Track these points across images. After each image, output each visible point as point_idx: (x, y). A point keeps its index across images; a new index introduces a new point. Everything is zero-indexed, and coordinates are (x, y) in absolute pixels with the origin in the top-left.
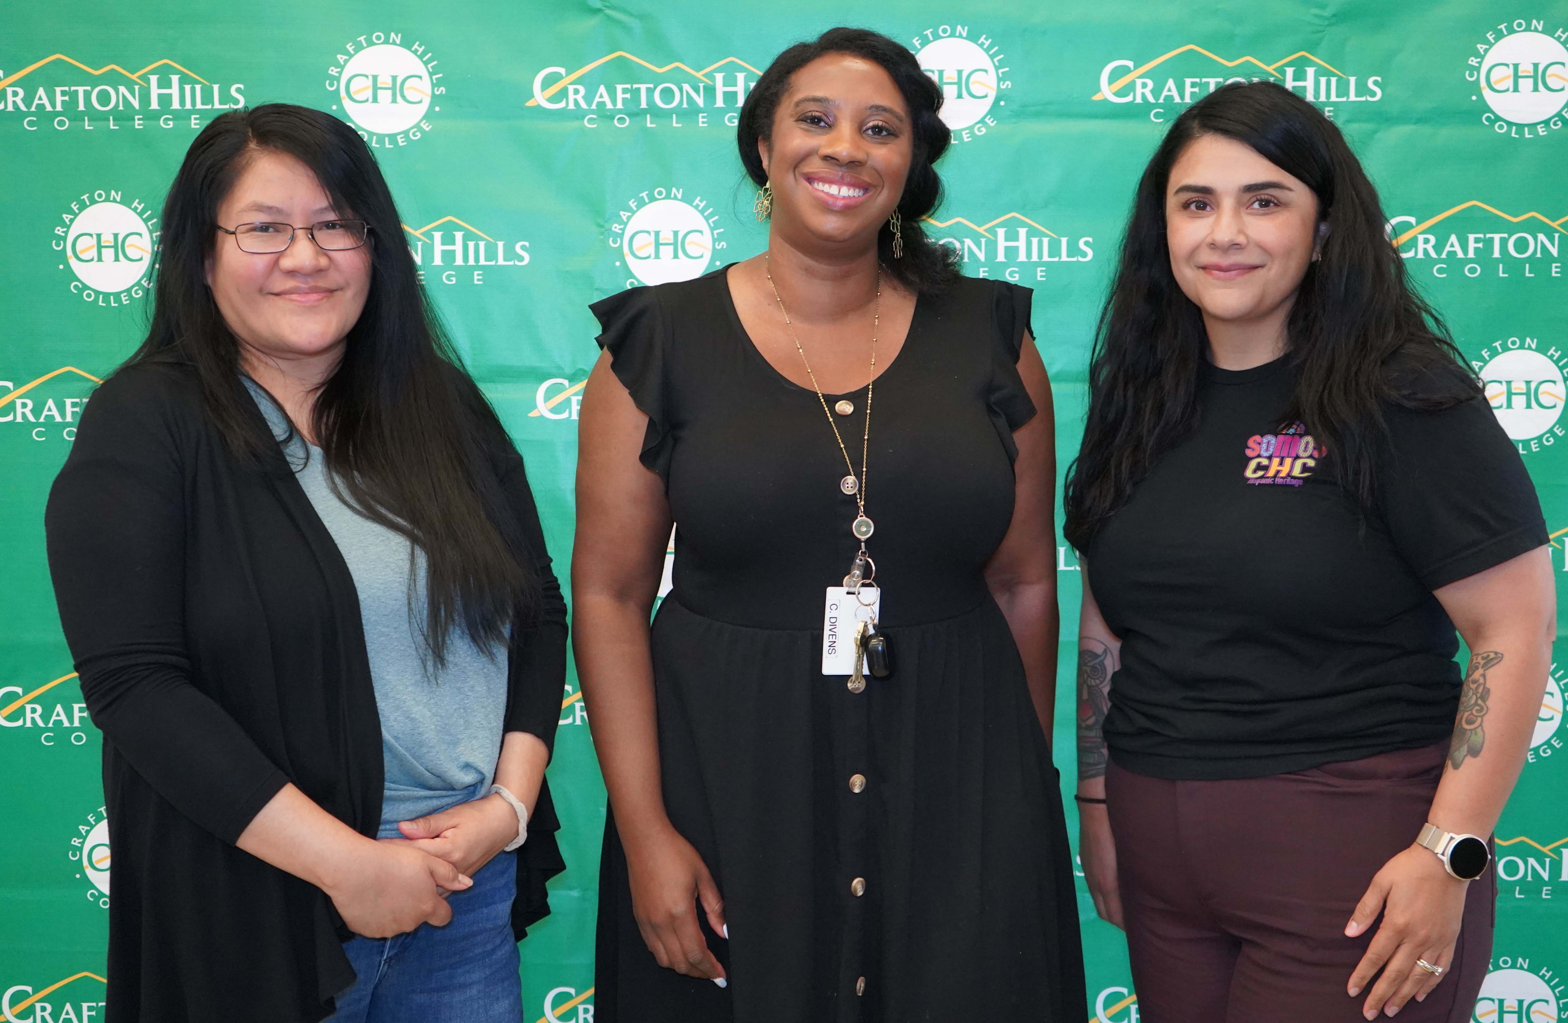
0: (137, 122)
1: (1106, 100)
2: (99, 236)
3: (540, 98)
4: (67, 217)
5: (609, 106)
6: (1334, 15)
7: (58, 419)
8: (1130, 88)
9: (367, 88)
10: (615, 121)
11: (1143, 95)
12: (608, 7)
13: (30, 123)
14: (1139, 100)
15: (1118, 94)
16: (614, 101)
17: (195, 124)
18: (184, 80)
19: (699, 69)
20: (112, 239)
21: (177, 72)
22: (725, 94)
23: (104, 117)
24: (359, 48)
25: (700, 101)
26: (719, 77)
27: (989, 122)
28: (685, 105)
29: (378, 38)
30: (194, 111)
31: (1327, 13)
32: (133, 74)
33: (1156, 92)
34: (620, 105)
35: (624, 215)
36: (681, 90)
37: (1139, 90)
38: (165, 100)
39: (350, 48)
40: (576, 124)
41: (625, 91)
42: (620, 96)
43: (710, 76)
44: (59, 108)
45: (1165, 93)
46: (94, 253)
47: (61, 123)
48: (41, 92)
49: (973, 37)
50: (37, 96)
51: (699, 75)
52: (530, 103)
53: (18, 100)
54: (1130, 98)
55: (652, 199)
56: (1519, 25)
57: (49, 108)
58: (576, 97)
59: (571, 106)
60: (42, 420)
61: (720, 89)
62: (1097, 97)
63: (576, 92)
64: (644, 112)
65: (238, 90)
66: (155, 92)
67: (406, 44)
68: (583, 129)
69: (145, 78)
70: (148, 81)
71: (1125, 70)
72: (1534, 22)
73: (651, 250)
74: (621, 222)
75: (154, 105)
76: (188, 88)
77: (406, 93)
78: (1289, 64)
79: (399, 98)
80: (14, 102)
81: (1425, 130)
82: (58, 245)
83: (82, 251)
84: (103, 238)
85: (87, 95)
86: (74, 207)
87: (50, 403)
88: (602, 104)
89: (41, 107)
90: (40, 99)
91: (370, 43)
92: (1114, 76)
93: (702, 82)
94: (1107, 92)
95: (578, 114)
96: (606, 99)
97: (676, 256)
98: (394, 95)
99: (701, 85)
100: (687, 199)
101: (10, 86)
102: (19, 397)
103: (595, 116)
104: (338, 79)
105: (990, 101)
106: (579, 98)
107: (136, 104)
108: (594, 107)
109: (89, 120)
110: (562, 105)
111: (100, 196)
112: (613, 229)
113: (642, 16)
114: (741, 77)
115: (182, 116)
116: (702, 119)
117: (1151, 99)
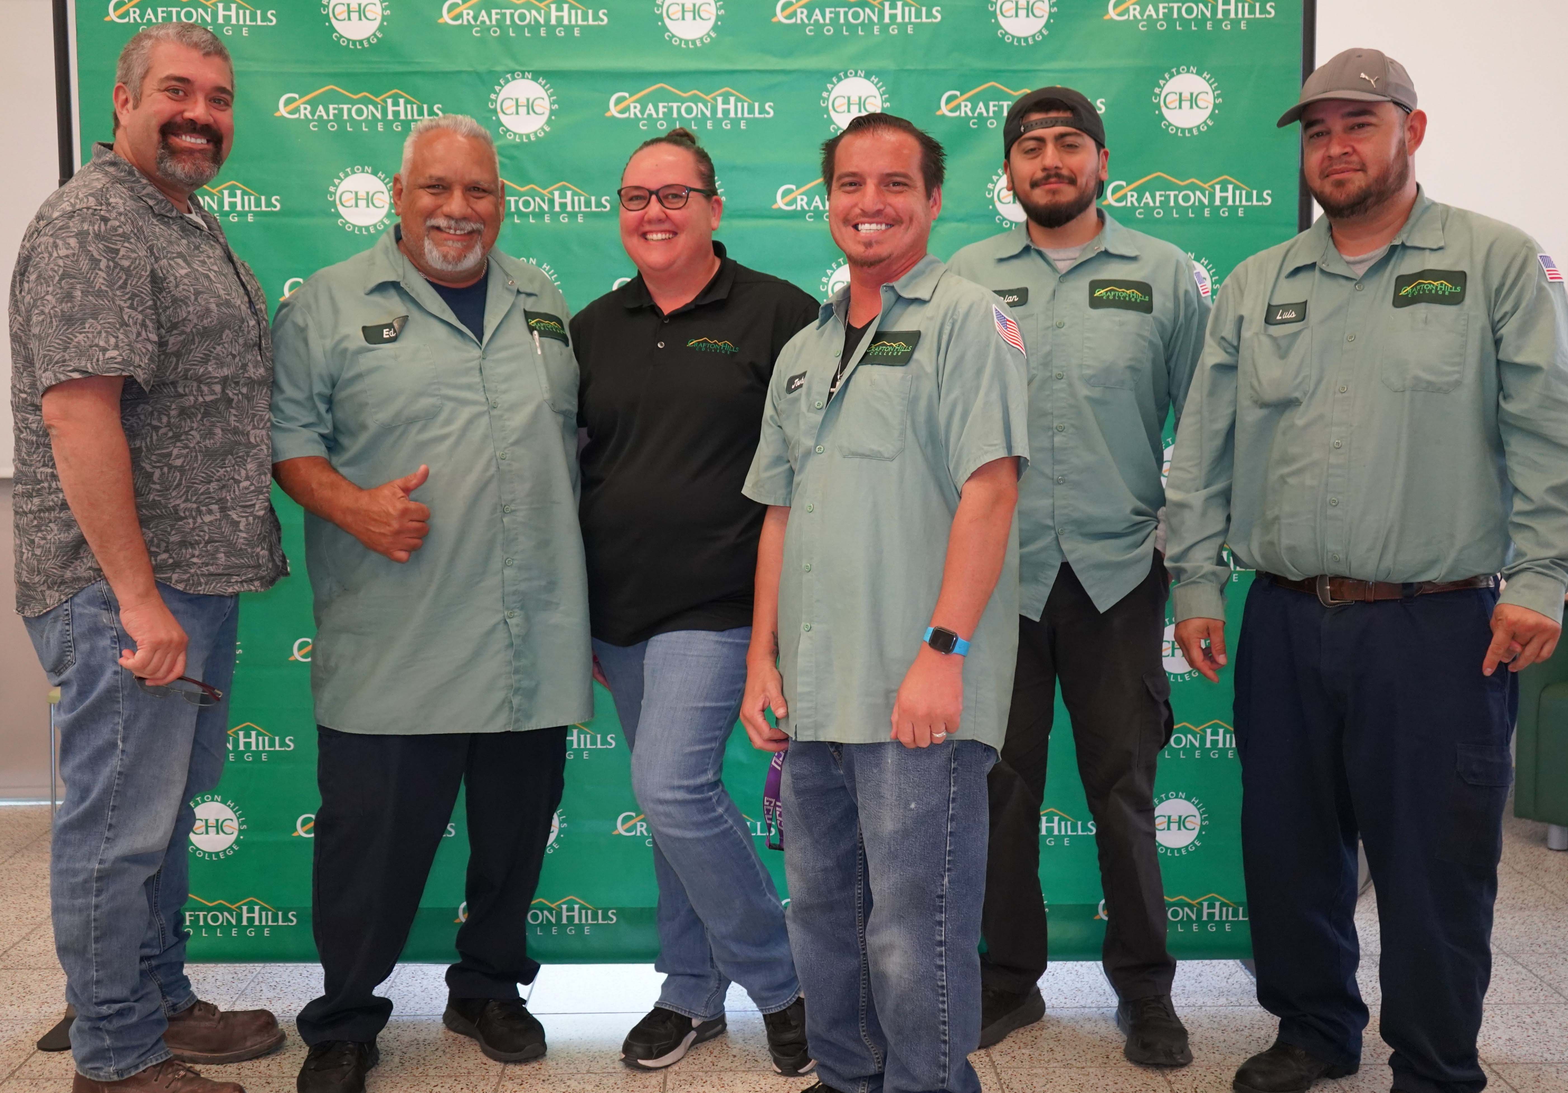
1: (780, 208)
8: (794, 201)
9: (351, 199)
11: (802, 206)
14: (799, 208)
15: (787, 204)
18: (244, 193)
19: (544, 188)
21: (240, 189)
22: (560, 203)
24: (347, 175)
25: (546, 208)
26: (557, 194)
28: (537, 210)
29: (358, 169)
30: (250, 212)
33: (809, 204)
36: (534, 200)
37: (799, 202)
38: (233, 205)
39: (341, 175)
43: (551, 193)
45: (814, 204)
51: (545, 192)
54: (794, 207)
61: (557, 201)
62: (775, 206)
64: (514, 213)
65: (276, 200)
66: (227, 200)
67: (375, 173)
69: (221, 192)
71: (791, 191)
75: (226, 208)
76: (246, 198)
77: (375, 202)
79: (370, 205)
81: (962, 225)
91: (353, 172)
92: (785, 195)
93: (547, 196)
94: (780, 203)
98: (368, 203)
99: (546, 198)
104: (335, 194)
107: (215, 207)
113: (512, 158)
114: (569, 193)
115: (243, 214)
116: (547, 219)
117: (806, 207)
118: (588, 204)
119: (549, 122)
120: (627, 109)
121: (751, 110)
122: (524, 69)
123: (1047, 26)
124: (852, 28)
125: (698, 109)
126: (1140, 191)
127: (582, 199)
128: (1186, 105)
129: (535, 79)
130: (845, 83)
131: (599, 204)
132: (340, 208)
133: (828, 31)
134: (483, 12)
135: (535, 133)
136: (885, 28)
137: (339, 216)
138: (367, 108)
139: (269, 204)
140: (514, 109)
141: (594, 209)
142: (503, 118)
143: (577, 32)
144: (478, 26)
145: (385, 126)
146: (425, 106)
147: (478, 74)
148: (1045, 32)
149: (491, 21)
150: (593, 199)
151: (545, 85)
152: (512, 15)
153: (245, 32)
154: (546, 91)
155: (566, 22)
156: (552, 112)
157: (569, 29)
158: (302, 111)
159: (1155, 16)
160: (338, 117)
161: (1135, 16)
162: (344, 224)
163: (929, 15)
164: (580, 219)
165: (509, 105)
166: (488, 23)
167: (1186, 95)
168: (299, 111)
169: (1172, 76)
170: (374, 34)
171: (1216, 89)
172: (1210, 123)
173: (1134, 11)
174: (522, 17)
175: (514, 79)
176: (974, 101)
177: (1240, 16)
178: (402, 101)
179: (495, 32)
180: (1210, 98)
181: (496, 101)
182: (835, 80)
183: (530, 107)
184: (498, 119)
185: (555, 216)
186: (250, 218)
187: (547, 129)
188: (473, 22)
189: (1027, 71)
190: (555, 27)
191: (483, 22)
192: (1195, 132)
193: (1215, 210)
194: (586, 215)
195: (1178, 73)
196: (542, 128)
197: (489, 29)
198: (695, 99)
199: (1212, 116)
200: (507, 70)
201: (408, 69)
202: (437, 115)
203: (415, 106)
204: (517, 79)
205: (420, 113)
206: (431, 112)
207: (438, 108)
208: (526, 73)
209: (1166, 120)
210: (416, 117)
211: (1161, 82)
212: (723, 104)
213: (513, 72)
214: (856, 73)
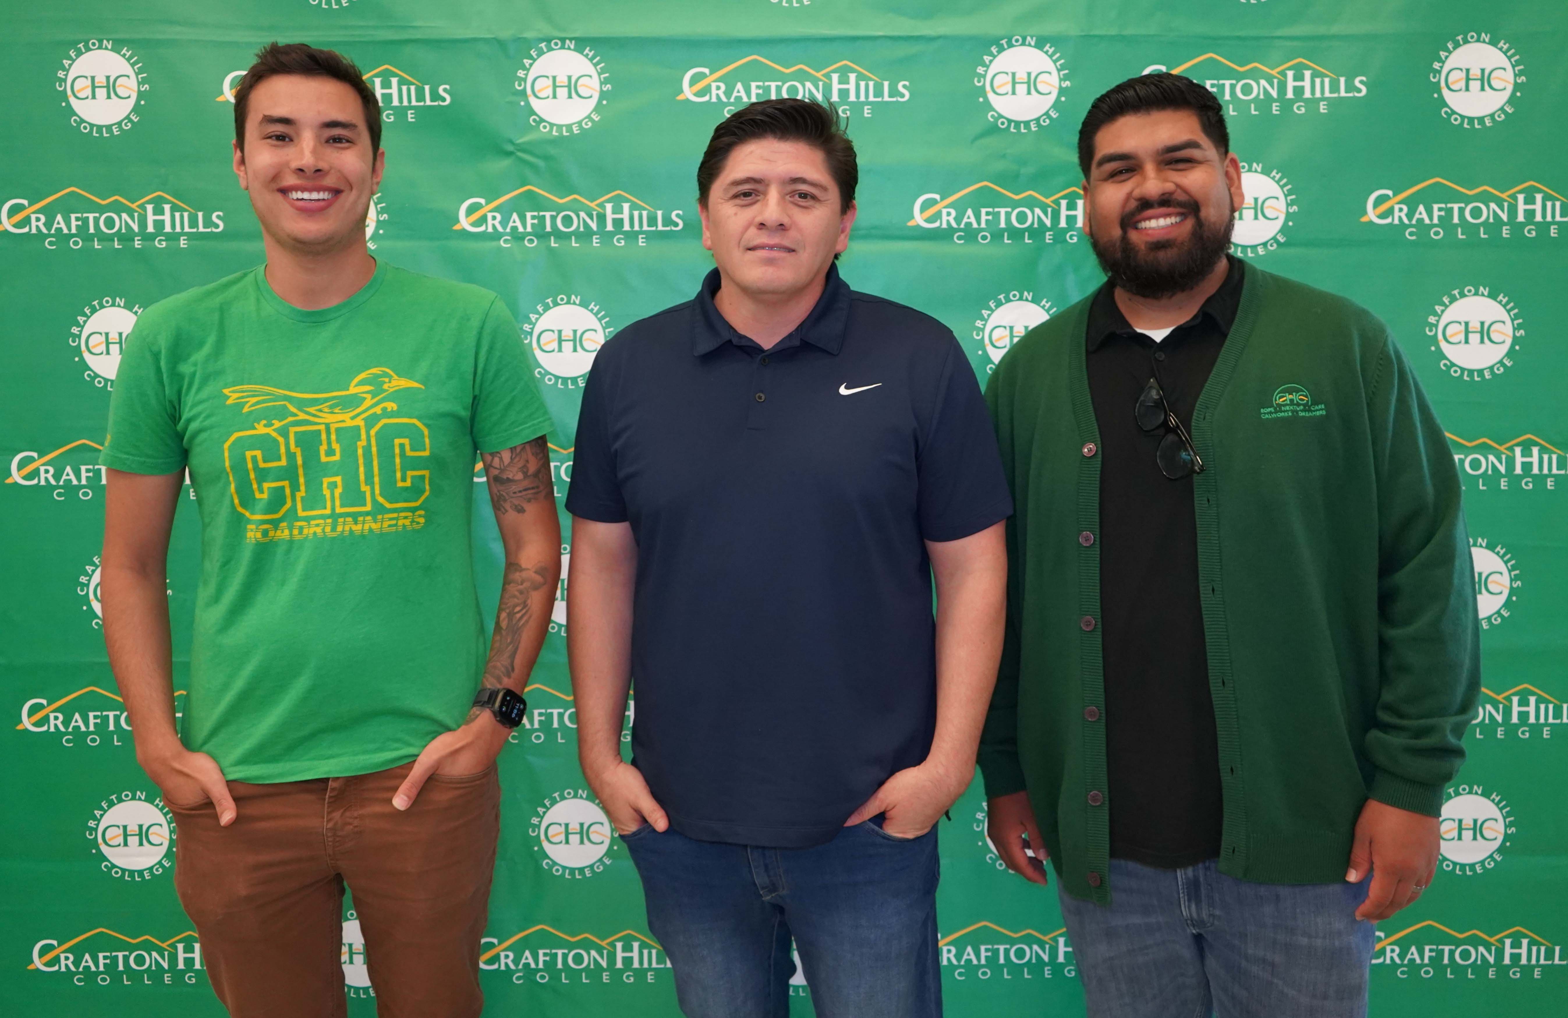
0: (136, 242)
1: (918, 226)
2: (107, 334)
3: (465, 223)
4: (81, 319)
5: (521, 229)
7: (75, 482)
8: (938, 216)
10: (526, 242)
11: (948, 222)
12: (519, 150)
13: (50, 243)
14: (944, 226)
15: (927, 221)
16: (524, 225)
17: (184, 244)
18: (175, 208)
19: (593, 200)
20: (117, 336)
21: (168, 202)
22: (614, 220)
23: (110, 238)
25: (594, 226)
26: (609, 207)
28: (582, 229)
30: (183, 233)
32: (133, 203)
33: (958, 220)
34: (529, 229)
35: (533, 317)
36: (578, 216)
37: (945, 218)
38: (159, 224)
40: (494, 244)
41: (533, 217)
42: (529, 222)
43: (602, 206)
44: (74, 231)
45: (965, 220)
46: (103, 348)
47: (76, 243)
48: (59, 218)
50: (56, 221)
51: (593, 205)
52: (456, 227)
53: (40, 224)
54: (937, 224)
55: (556, 304)
57: (65, 231)
58: (494, 222)
59: (490, 230)
60: (61, 483)
61: (610, 216)
62: (911, 223)
63: (494, 218)
64: (549, 235)
65: (218, 217)
66: (151, 218)
68: (500, 248)
69: (143, 207)
70: (145, 210)
71: (934, 202)
73: (555, 345)
74: (530, 323)
75: (150, 229)
76: (177, 215)
80: (37, 227)
82: (74, 341)
83: (94, 347)
84: (110, 336)
85: (97, 220)
86: (87, 311)
87: (68, 469)
88: (514, 229)
89: (59, 230)
90: (58, 223)
92: (924, 207)
93: (595, 210)
94: (919, 219)
95: (496, 236)
96: (518, 224)
97: (575, 350)
99: (595, 213)
100: (584, 304)
101: (34, 213)
102: (43, 465)
103: (509, 238)
106: (496, 222)
107: (136, 228)
108: (508, 230)
109: (98, 241)
110: (482, 229)
111: (107, 302)
112: (524, 328)
113: (547, 158)
114: (626, 206)
115: (173, 237)
116: (595, 240)
117: (954, 225)
118: (652, 221)
119: (598, 108)
120: (706, 90)
121: (879, 92)
122: (563, 35)
125: (805, 88)
126: (1412, 204)
127: (645, 213)
128: (1475, 85)
129: (579, 49)
130: (1008, 54)
131: (668, 221)
135: (580, 123)
139: (208, 223)
140: (549, 91)
141: (660, 228)
142: (534, 103)
146: (427, 88)
147: (500, 44)
150: (659, 213)
151: (594, 57)
154: (595, 65)
156: (603, 95)
164: (641, 242)
165: (544, 86)
167: (1476, 72)
169: (1457, 45)
171: (1518, 63)
175: (550, 49)
178: (395, 81)
180: (1509, 75)
181: (525, 80)
182: (994, 50)
183: (572, 88)
184: (528, 104)
185: (606, 236)
186: (183, 243)
187: (596, 117)
189: (1257, 38)
192: (1488, 122)
193: (1516, 228)
194: (649, 236)
195: (1466, 41)
196: (589, 117)
198: (802, 75)
199: (1511, 101)
200: (541, 36)
201: (404, 35)
202: (444, 100)
203: (413, 88)
204: (554, 50)
205: (420, 97)
206: (435, 96)
207: (445, 90)
208: (568, 42)
209: (1447, 106)
210: (414, 103)
211: (1443, 54)
212: (840, 83)
213: (548, 40)
214: (1024, 39)
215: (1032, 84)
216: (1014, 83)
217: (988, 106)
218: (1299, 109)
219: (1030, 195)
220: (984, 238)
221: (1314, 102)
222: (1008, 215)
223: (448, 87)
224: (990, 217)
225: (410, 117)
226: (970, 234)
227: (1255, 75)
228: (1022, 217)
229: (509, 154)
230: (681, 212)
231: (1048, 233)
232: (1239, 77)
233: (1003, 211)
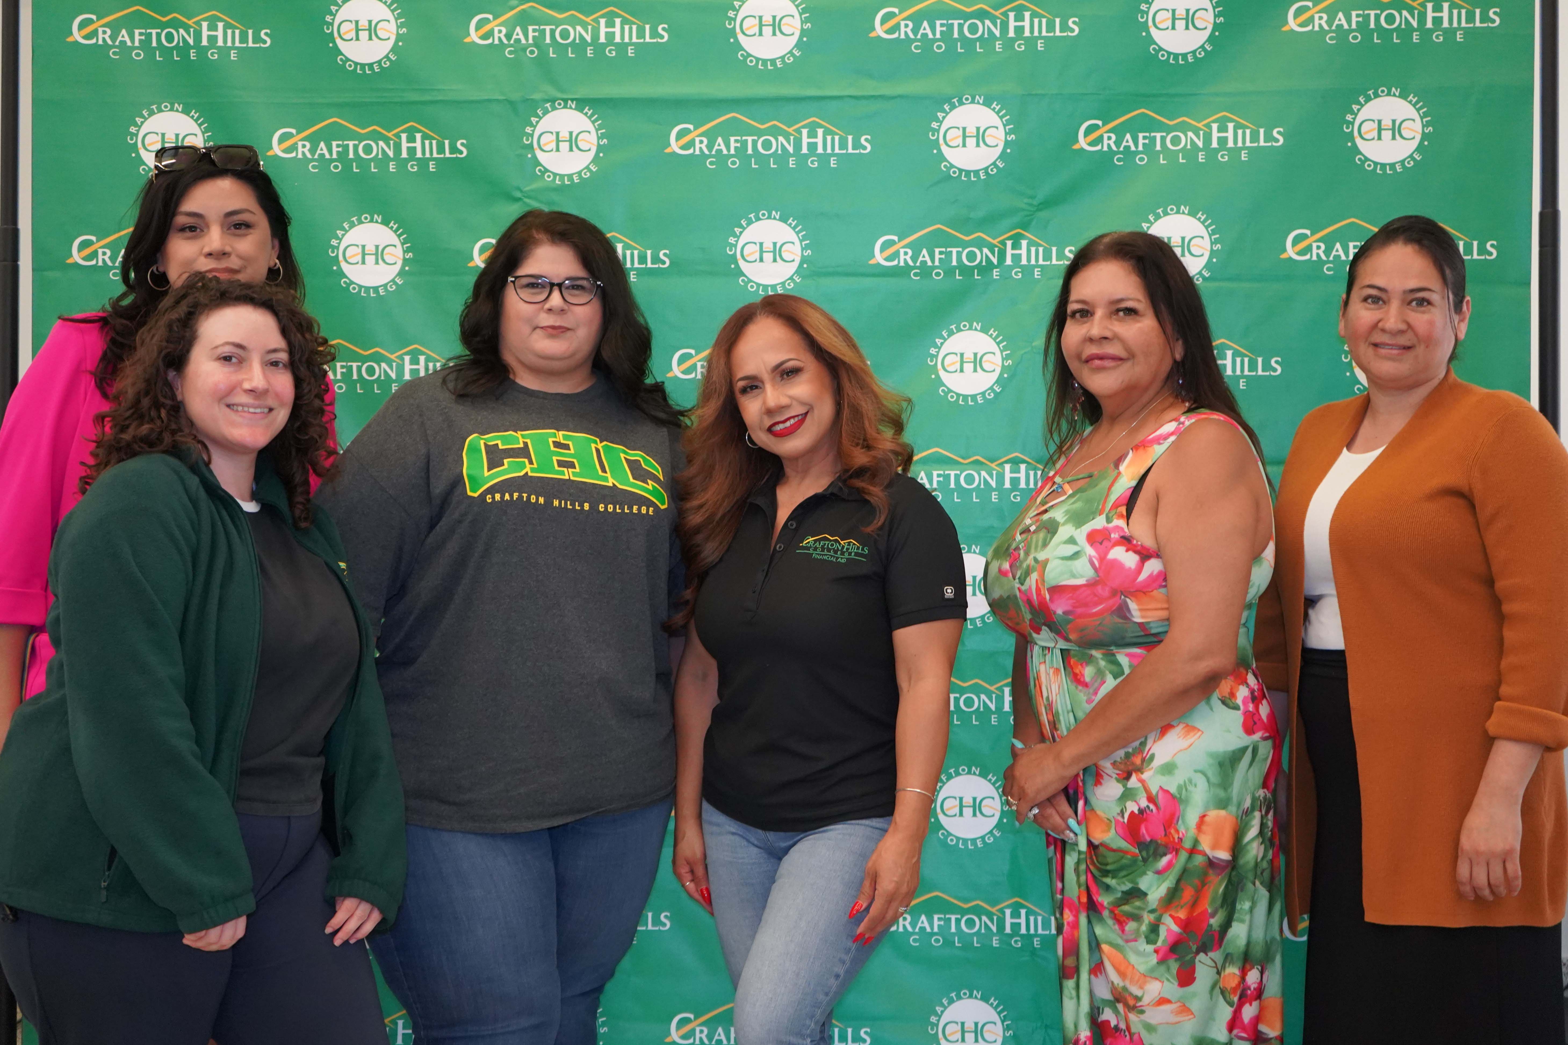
1: (879, 264)
3: (479, 261)
6: (1041, 204)
8: (896, 255)
9: (357, 254)
11: (905, 260)
12: (526, 197)
14: (902, 264)
15: (887, 259)
24: (352, 225)
27: (796, 279)
29: (366, 218)
31: (1035, 202)
33: (914, 258)
37: (902, 257)
39: (346, 225)
45: (921, 259)
49: (783, 219)
52: (472, 265)
54: (895, 263)
56: (1172, 210)
62: (872, 262)
67: (385, 223)
71: (893, 243)
72: (1182, 207)
77: (385, 257)
78: (1008, 239)
79: (380, 261)
91: (360, 222)
92: (884, 247)
94: (879, 258)
98: (377, 259)
104: (338, 248)
105: (796, 264)
114: (620, 246)
117: (911, 263)
118: (643, 259)
119: (595, 160)
120: (691, 144)
121: (843, 145)
122: (565, 96)
123: (1211, 39)
124: (968, 44)
125: (778, 143)
126: (1328, 242)
127: (636, 252)
128: (1387, 135)
129: (580, 109)
130: (959, 111)
131: (656, 259)
132: (344, 265)
133: (940, 48)
134: (518, 29)
135: (579, 173)
136: (1009, 44)
137: (343, 275)
138: (377, 145)
140: (553, 145)
142: (540, 155)
143: (630, 52)
144: (511, 46)
145: (397, 167)
146: (447, 142)
147: (511, 103)
148: (1208, 48)
149: (527, 39)
150: (649, 252)
151: (592, 115)
152: (553, 32)
153: (233, 55)
154: (593, 122)
155: (618, 39)
156: (600, 148)
157: (622, 47)
158: (300, 149)
159: (1346, 26)
160: (343, 154)
161: (1320, 26)
162: (348, 285)
163: (1064, 27)
164: (633, 278)
165: (548, 141)
166: (523, 41)
167: (1387, 123)
168: (297, 149)
169: (1368, 99)
170: (387, 56)
171: (1425, 115)
172: (1417, 157)
173: (1320, 21)
174: (565, 35)
175: (554, 108)
176: (1119, 132)
177: (1455, 25)
178: (418, 136)
179: (532, 52)
180: (1418, 126)
181: (532, 135)
183: (573, 142)
184: (535, 157)
187: (593, 168)
188: (505, 41)
189: (1186, 94)
190: (605, 46)
191: (518, 41)
192: (1399, 168)
195: (1377, 96)
196: (587, 167)
197: (524, 50)
198: (775, 132)
199: (1420, 148)
200: (546, 97)
201: (427, 98)
202: (461, 152)
203: (434, 142)
204: (558, 109)
205: (441, 150)
206: (454, 149)
207: (462, 144)
208: (569, 102)
209: (1361, 153)
210: (435, 155)
211: (1355, 107)
212: (809, 137)
213: (553, 101)
214: (973, 98)
215: (980, 137)
216: (965, 137)
217: (941, 157)
218: (1223, 158)
219: (979, 236)
220: (938, 274)
221: (1237, 151)
222: (959, 254)
223: (465, 141)
224: (943, 256)
225: (432, 167)
226: (925, 271)
227: (1184, 128)
228: (971, 256)
229: (518, 200)
230: (667, 252)
231: (995, 270)
232: (1168, 129)
233: (954, 250)
